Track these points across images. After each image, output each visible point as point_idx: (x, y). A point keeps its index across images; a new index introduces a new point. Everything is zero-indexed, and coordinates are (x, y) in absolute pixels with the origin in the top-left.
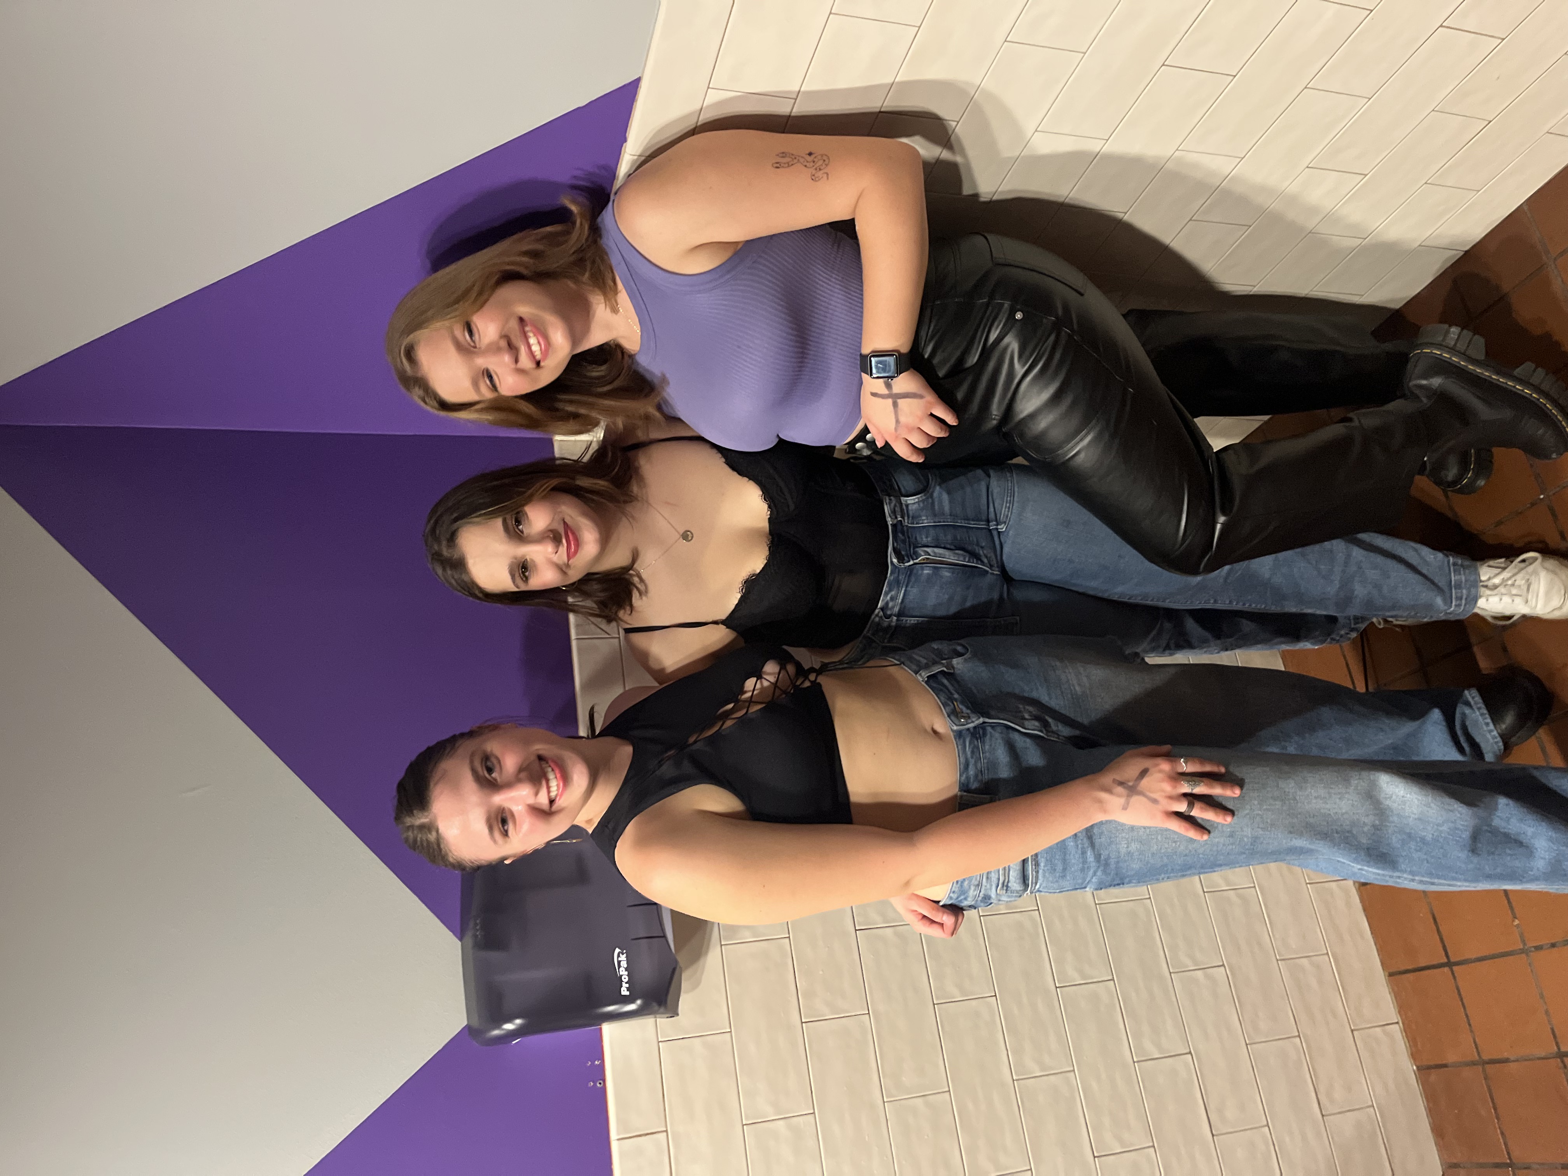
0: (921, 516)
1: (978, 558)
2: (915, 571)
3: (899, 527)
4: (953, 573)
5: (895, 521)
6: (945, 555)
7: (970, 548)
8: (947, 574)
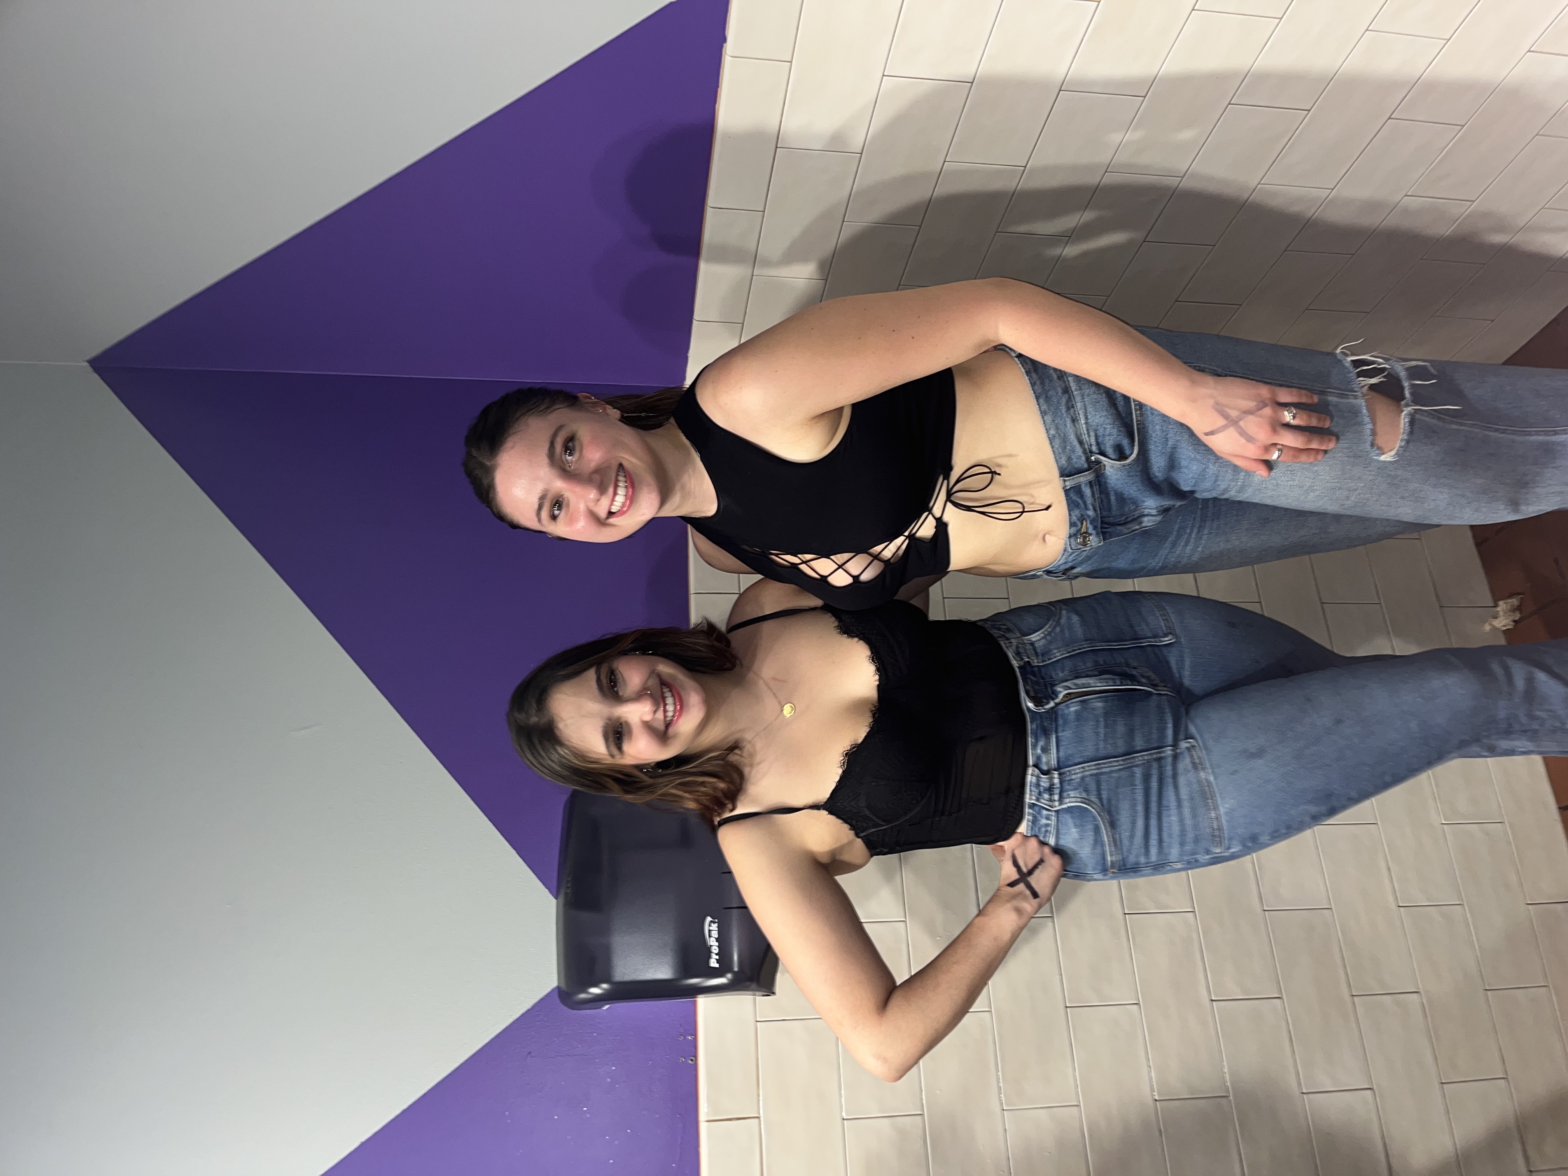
0: (1050, 651)
1: (1133, 679)
2: (1060, 712)
3: (1028, 669)
4: (1106, 702)
5: (1022, 663)
6: (1089, 683)
7: (1118, 670)
8: (1100, 704)
